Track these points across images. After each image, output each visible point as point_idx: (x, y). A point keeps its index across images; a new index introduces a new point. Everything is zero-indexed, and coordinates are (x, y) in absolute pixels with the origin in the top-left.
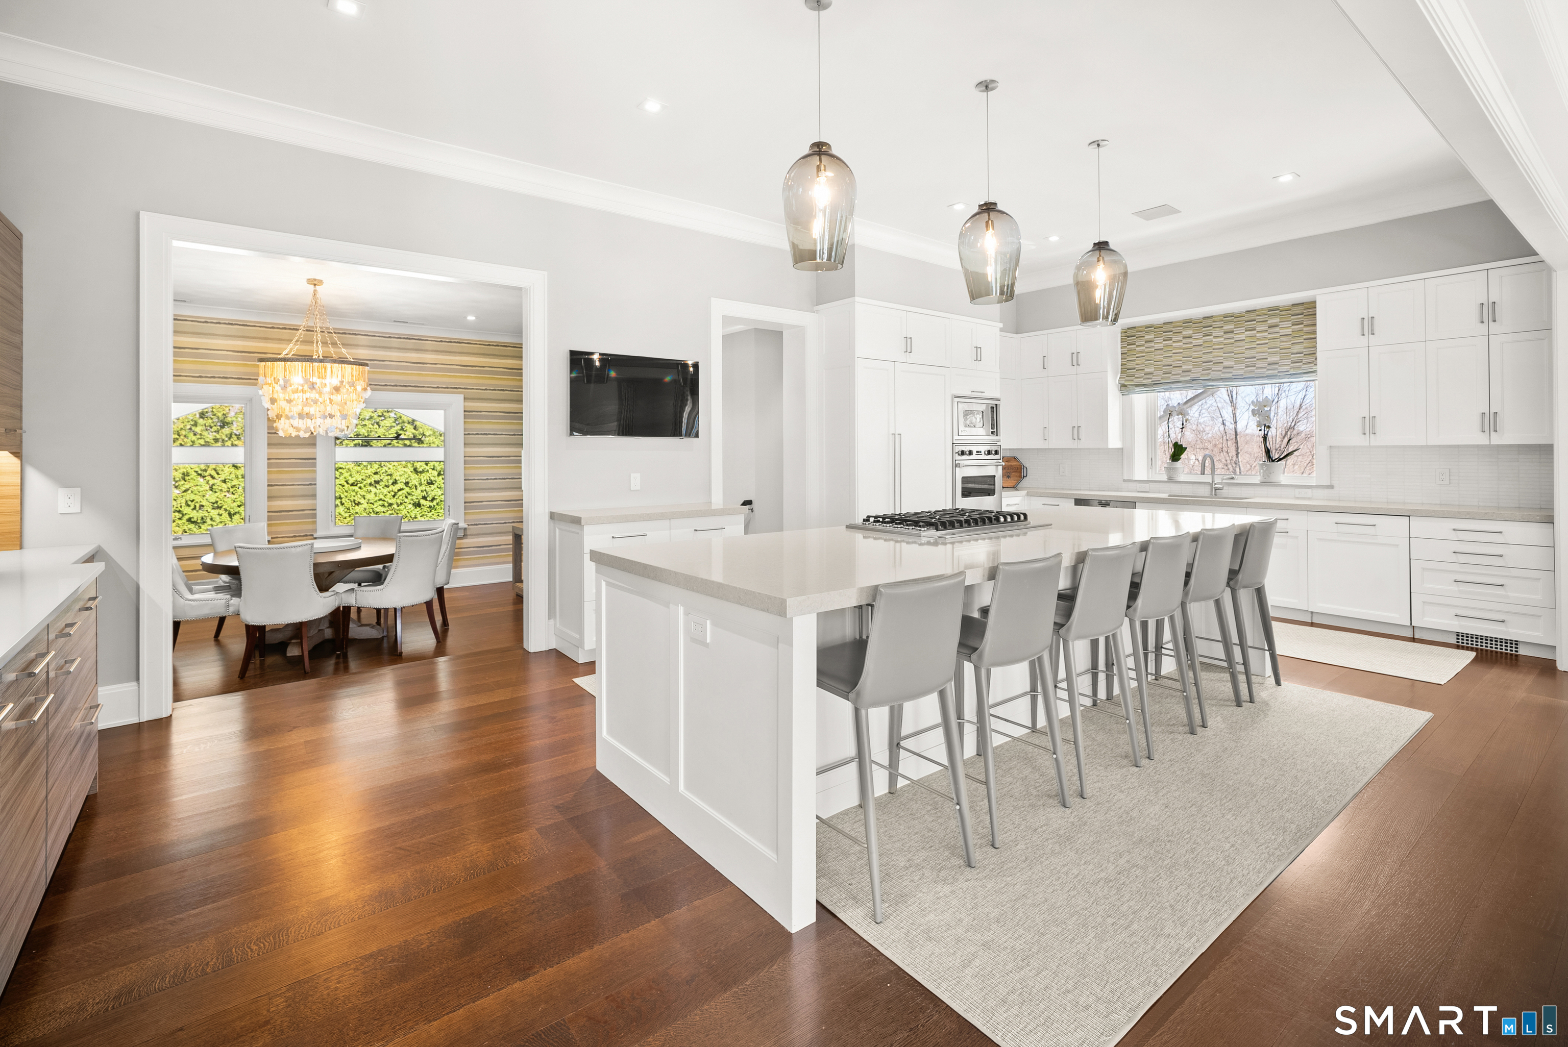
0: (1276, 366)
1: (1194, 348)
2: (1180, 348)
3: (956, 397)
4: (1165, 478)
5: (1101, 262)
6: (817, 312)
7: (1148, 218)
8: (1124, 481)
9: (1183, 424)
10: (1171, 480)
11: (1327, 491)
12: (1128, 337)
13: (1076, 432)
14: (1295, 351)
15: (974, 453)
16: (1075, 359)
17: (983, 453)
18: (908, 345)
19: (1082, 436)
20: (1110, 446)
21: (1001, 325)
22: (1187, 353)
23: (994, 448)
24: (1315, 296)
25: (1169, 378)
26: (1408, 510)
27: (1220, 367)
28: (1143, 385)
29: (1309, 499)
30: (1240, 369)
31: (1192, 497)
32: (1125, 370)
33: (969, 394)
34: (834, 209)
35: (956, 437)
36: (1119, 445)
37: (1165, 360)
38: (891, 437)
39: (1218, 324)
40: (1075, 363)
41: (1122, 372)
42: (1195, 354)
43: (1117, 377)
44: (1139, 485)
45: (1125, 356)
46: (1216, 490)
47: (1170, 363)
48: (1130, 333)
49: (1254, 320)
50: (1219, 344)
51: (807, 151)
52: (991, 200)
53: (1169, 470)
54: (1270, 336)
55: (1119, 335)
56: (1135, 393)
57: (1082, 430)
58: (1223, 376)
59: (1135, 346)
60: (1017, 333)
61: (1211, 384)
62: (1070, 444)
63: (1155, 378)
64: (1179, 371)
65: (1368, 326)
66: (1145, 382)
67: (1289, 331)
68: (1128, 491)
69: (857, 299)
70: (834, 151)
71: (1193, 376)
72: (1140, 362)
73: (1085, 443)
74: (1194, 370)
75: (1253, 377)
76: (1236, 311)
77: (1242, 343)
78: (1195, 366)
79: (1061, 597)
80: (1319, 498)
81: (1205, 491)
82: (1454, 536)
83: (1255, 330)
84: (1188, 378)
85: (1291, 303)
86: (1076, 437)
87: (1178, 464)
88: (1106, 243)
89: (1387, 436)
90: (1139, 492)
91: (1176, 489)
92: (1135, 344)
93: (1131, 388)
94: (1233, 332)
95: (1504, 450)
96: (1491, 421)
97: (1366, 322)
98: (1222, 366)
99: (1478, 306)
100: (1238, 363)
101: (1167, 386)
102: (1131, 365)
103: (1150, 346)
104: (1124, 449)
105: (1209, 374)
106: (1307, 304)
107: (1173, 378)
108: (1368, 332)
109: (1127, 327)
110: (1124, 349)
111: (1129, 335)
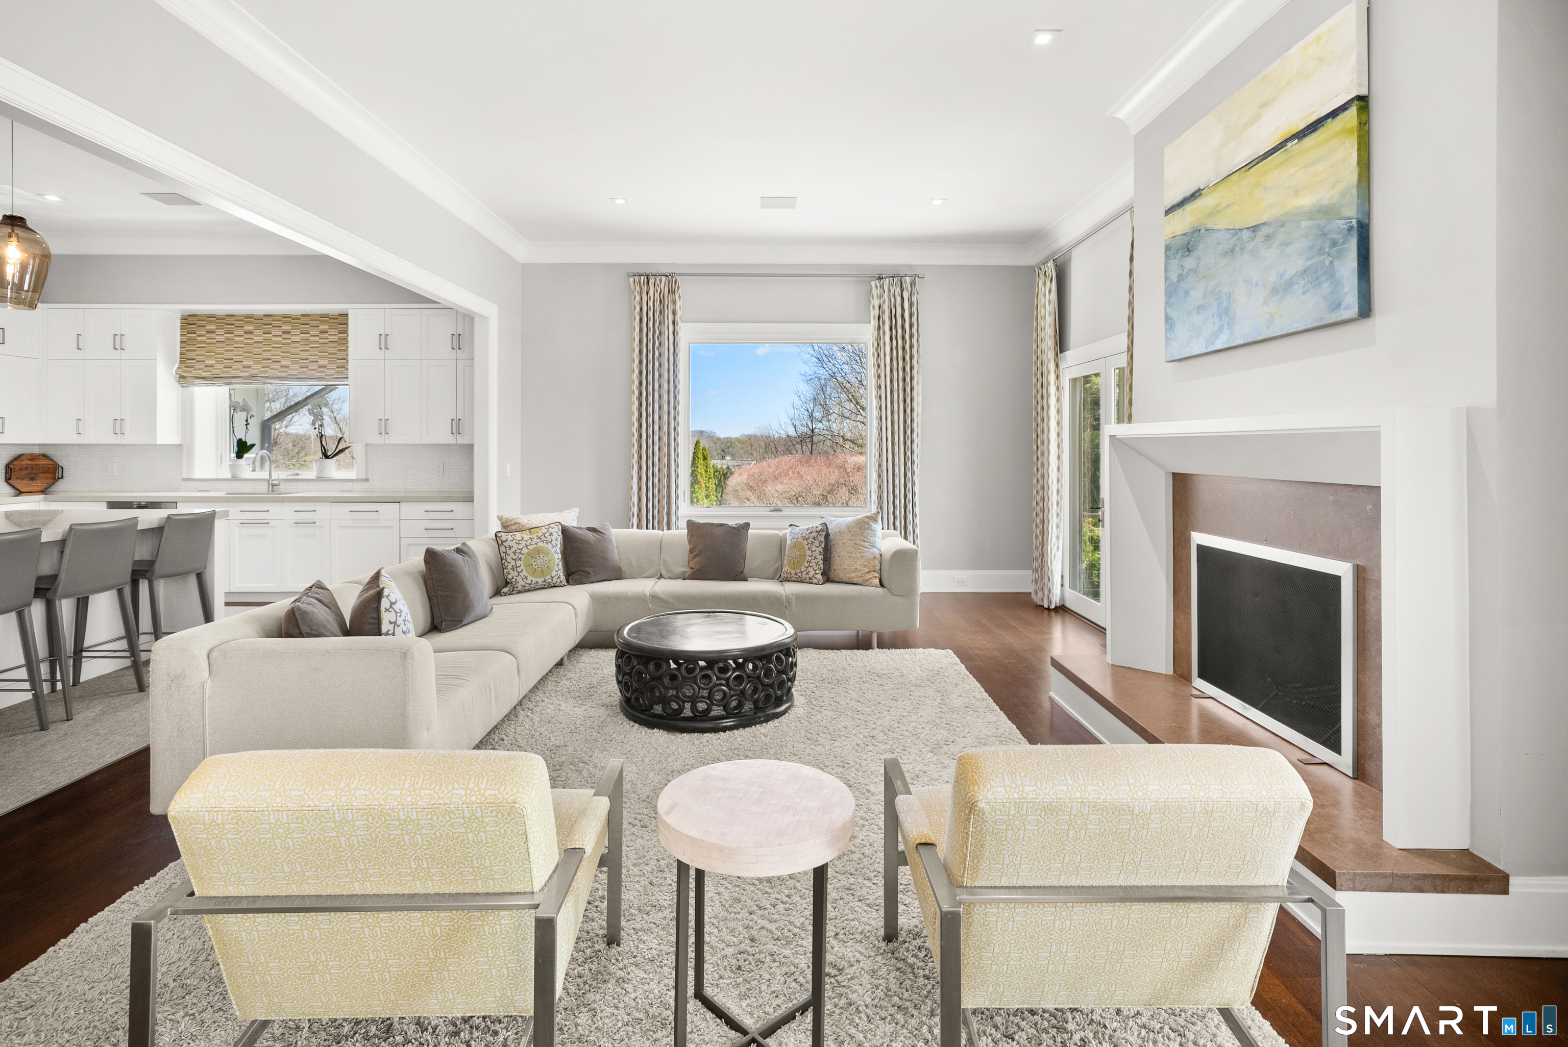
0: (324, 369)
1: (255, 345)
2: (242, 343)
4: (229, 476)
8: (184, 479)
9: (247, 421)
10: (235, 478)
11: (364, 484)
12: (189, 324)
13: (118, 425)
14: (340, 357)
16: (118, 341)
19: (127, 430)
20: (158, 443)
22: (249, 348)
24: (348, 309)
25: (228, 372)
26: (398, 497)
27: (277, 366)
28: (203, 378)
29: (351, 491)
30: (295, 369)
31: (249, 494)
32: (184, 359)
36: (174, 440)
39: (278, 323)
40: (117, 346)
41: (181, 362)
42: (256, 351)
43: (173, 366)
44: (199, 484)
45: (184, 345)
46: (273, 486)
47: (231, 357)
48: (190, 320)
49: (308, 324)
50: (277, 343)
53: (232, 467)
54: (320, 341)
55: (179, 321)
56: (195, 385)
57: (126, 424)
58: (279, 374)
59: (195, 335)
61: (268, 381)
62: (111, 439)
63: (215, 371)
64: (239, 366)
65: (384, 342)
66: (204, 374)
67: (335, 338)
68: (188, 491)
71: (252, 372)
72: (201, 352)
73: (129, 439)
74: (254, 366)
75: (306, 378)
76: (293, 313)
77: (297, 345)
78: (256, 362)
80: (359, 491)
81: (263, 488)
82: (426, 516)
83: (308, 333)
84: (247, 374)
86: (118, 431)
87: (242, 462)
88: (18, 217)
89: (394, 436)
90: (199, 491)
91: (237, 487)
92: (195, 333)
93: (190, 380)
94: (290, 333)
95: (470, 448)
96: (457, 426)
97: (383, 338)
98: (279, 364)
99: (451, 336)
100: (293, 363)
101: (227, 381)
102: (190, 355)
103: (204, 336)
104: (181, 445)
105: (266, 372)
106: (340, 315)
107: (233, 373)
108: (383, 346)
109: (187, 314)
110: (181, 335)
111: (190, 322)
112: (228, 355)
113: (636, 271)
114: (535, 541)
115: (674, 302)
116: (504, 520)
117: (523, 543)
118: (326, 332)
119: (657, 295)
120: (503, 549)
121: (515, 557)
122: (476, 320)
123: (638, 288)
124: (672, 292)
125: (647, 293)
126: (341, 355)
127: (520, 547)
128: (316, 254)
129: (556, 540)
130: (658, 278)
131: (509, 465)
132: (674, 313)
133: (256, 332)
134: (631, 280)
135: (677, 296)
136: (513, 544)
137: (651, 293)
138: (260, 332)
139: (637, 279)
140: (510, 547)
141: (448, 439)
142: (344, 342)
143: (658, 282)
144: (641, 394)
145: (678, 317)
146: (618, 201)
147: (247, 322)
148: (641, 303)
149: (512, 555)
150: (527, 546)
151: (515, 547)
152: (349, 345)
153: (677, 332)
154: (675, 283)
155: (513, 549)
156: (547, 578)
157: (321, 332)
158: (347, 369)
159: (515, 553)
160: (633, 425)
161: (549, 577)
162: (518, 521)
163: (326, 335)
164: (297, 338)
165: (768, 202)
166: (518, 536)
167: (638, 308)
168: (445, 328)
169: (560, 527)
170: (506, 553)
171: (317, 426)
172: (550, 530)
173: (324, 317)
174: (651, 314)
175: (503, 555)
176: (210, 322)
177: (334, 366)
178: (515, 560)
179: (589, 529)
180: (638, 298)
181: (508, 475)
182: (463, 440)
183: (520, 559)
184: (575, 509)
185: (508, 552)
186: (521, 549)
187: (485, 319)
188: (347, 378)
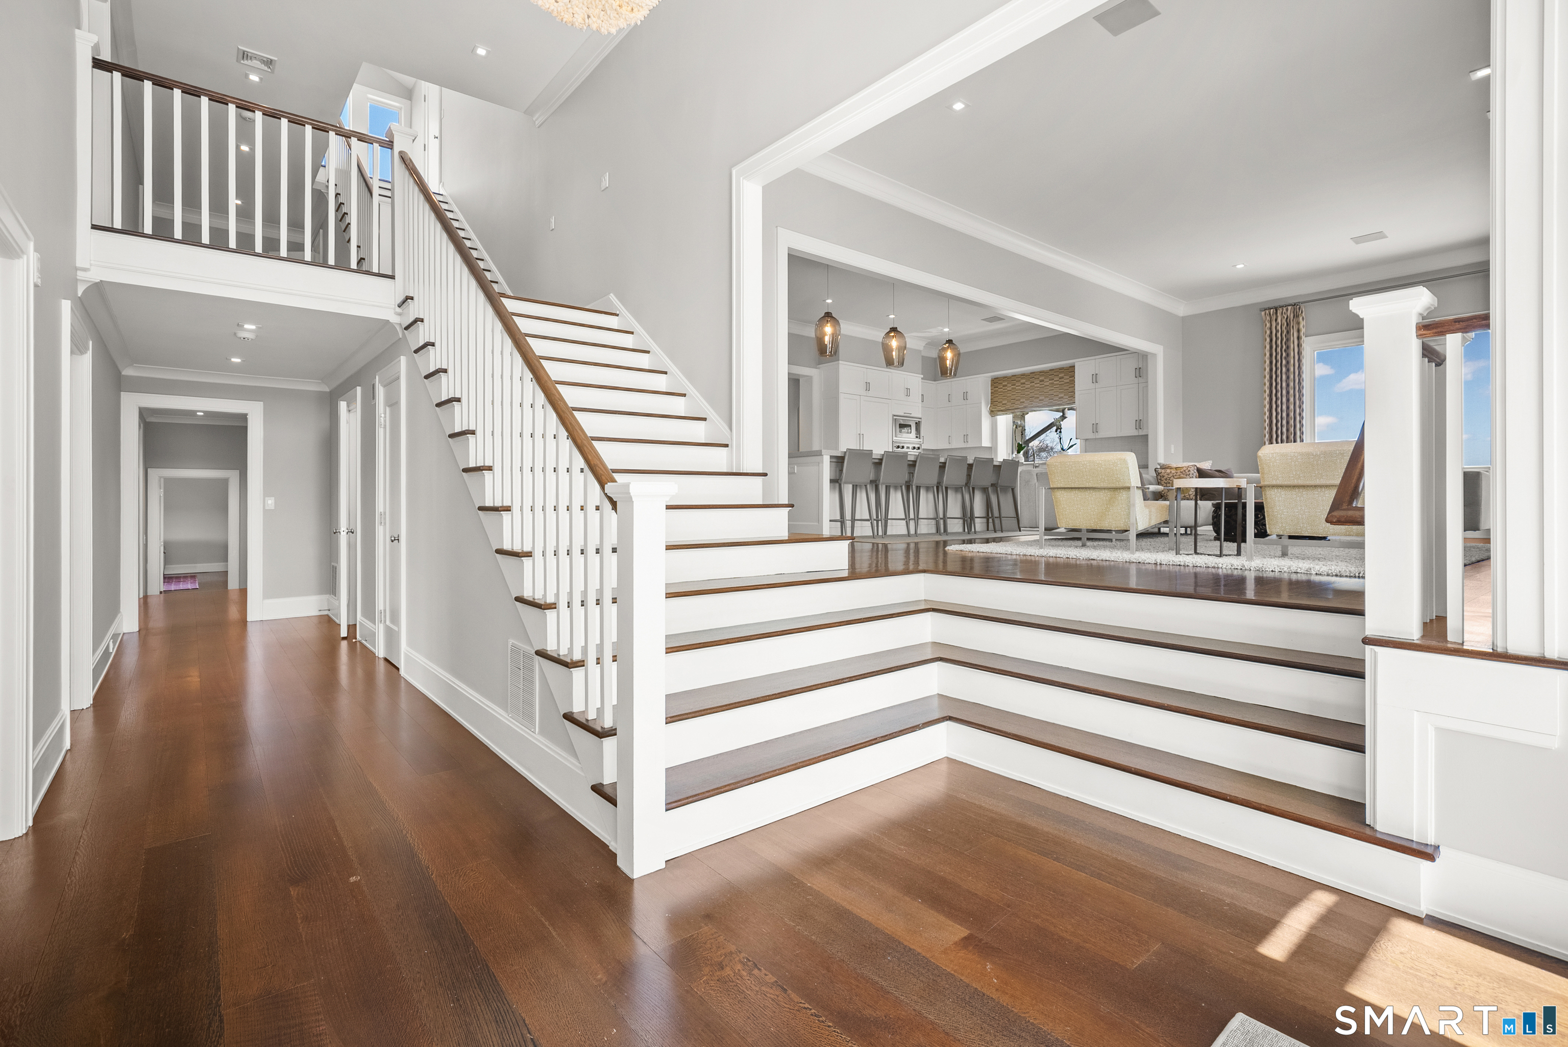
0: (1062, 399)
1: (1026, 390)
2: (1020, 390)
3: (894, 416)
5: (949, 349)
6: (819, 368)
7: (991, 322)
9: (1022, 432)
13: (966, 438)
15: (905, 447)
16: (965, 396)
17: (910, 448)
18: (868, 387)
19: (969, 440)
21: (922, 376)
22: (1023, 392)
23: (917, 446)
24: (1074, 363)
25: (1013, 406)
28: (1001, 411)
30: (1046, 401)
32: (993, 402)
33: (903, 414)
34: (833, 334)
35: (894, 438)
36: (989, 444)
37: (1012, 396)
38: (858, 436)
39: (1037, 376)
40: (965, 398)
41: (991, 404)
42: (1026, 393)
43: (988, 406)
45: (993, 394)
48: (995, 381)
49: (1053, 375)
50: (1037, 387)
51: (823, 315)
52: (895, 326)
54: (1060, 383)
55: (990, 382)
56: (998, 415)
57: (969, 437)
58: (1038, 405)
59: (997, 389)
60: (935, 381)
62: (963, 445)
63: (1007, 407)
64: (1018, 402)
65: (1095, 378)
66: (1002, 409)
67: (1068, 381)
69: (840, 362)
70: (833, 315)
71: (1025, 405)
72: (1000, 397)
73: (970, 444)
74: (1026, 402)
75: (1053, 405)
76: (1045, 370)
77: (1048, 387)
78: (1026, 400)
79: (909, 465)
83: (1053, 380)
84: (1022, 406)
85: (1069, 366)
86: (965, 441)
87: (1021, 455)
88: (951, 341)
89: (1103, 434)
92: (998, 387)
93: (995, 412)
94: (1043, 381)
95: (1145, 437)
96: (1139, 424)
97: (1094, 376)
98: (1038, 399)
99: (1134, 370)
100: (1045, 397)
101: (1013, 411)
102: (995, 399)
103: (1002, 388)
104: (991, 447)
105: (1032, 404)
106: (1070, 367)
107: (1016, 406)
108: (1094, 381)
109: (994, 378)
110: (991, 389)
111: (995, 382)
112: (1013, 397)
113: (1266, 306)
114: (1179, 473)
115: (1298, 323)
116: (1161, 465)
117: (1171, 475)
118: (1063, 378)
119: (1284, 321)
120: (1159, 477)
121: (1166, 482)
122: (1149, 357)
123: (1268, 318)
124: (1296, 316)
125: (1276, 320)
126: (1071, 390)
127: (1169, 476)
128: (1061, 333)
129: (1193, 474)
130: (1285, 309)
131: (1173, 446)
132: (1299, 331)
133: (1027, 383)
134: (1263, 313)
135: (1301, 318)
136: (1165, 474)
137: (1279, 320)
138: (1028, 383)
139: (1267, 312)
140: (1163, 476)
141: (1134, 433)
142: (1073, 382)
143: (1285, 310)
144: (1271, 392)
145: (1302, 334)
146: (1238, 267)
147: (1022, 378)
148: (1271, 328)
149: (1165, 480)
150: (1173, 476)
151: (1166, 476)
152: (1076, 384)
153: (1301, 344)
154: (1299, 309)
155: (1165, 478)
156: (1186, 495)
157: (1060, 378)
158: (1075, 397)
159: (1166, 479)
160: (1265, 414)
161: (1187, 494)
162: (1170, 465)
163: (1063, 380)
164: (1048, 384)
165: (1358, 240)
166: (1168, 471)
167: (1268, 332)
168: (1130, 365)
169: (1196, 467)
170: (1161, 479)
171: (1058, 432)
172: (1189, 469)
173: (1061, 370)
174: (1279, 335)
175: (1159, 481)
176: (1004, 380)
177: (1067, 397)
178: (1166, 483)
179: (1216, 471)
180: (1268, 325)
181: (1173, 452)
182: (1141, 433)
183: (1169, 483)
184: (1209, 461)
185: (1162, 479)
186: (1170, 478)
187: (1154, 355)
188: (1075, 403)
